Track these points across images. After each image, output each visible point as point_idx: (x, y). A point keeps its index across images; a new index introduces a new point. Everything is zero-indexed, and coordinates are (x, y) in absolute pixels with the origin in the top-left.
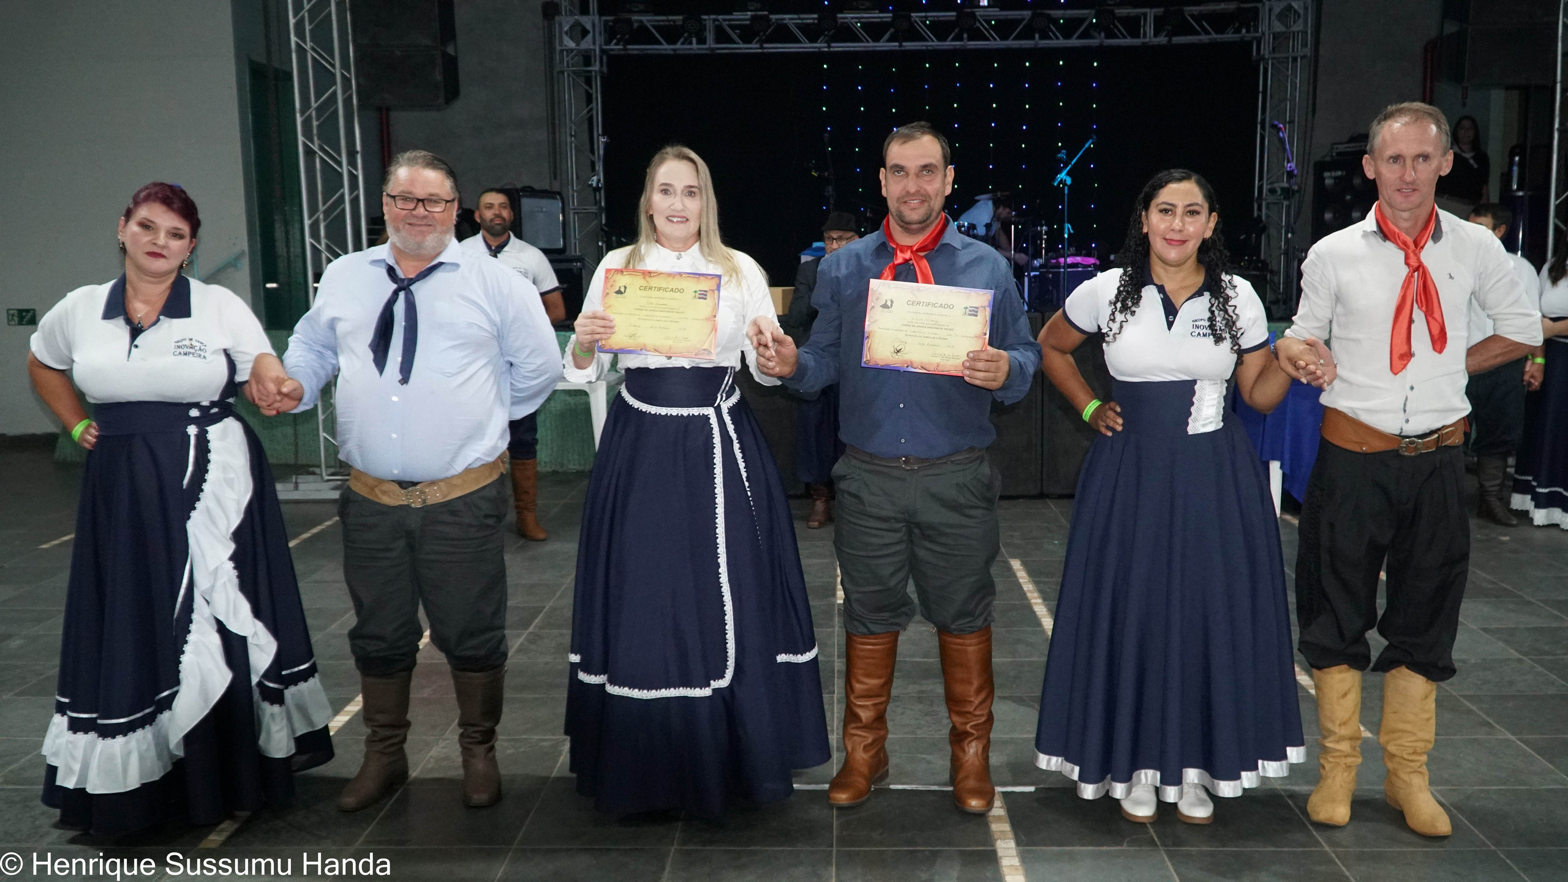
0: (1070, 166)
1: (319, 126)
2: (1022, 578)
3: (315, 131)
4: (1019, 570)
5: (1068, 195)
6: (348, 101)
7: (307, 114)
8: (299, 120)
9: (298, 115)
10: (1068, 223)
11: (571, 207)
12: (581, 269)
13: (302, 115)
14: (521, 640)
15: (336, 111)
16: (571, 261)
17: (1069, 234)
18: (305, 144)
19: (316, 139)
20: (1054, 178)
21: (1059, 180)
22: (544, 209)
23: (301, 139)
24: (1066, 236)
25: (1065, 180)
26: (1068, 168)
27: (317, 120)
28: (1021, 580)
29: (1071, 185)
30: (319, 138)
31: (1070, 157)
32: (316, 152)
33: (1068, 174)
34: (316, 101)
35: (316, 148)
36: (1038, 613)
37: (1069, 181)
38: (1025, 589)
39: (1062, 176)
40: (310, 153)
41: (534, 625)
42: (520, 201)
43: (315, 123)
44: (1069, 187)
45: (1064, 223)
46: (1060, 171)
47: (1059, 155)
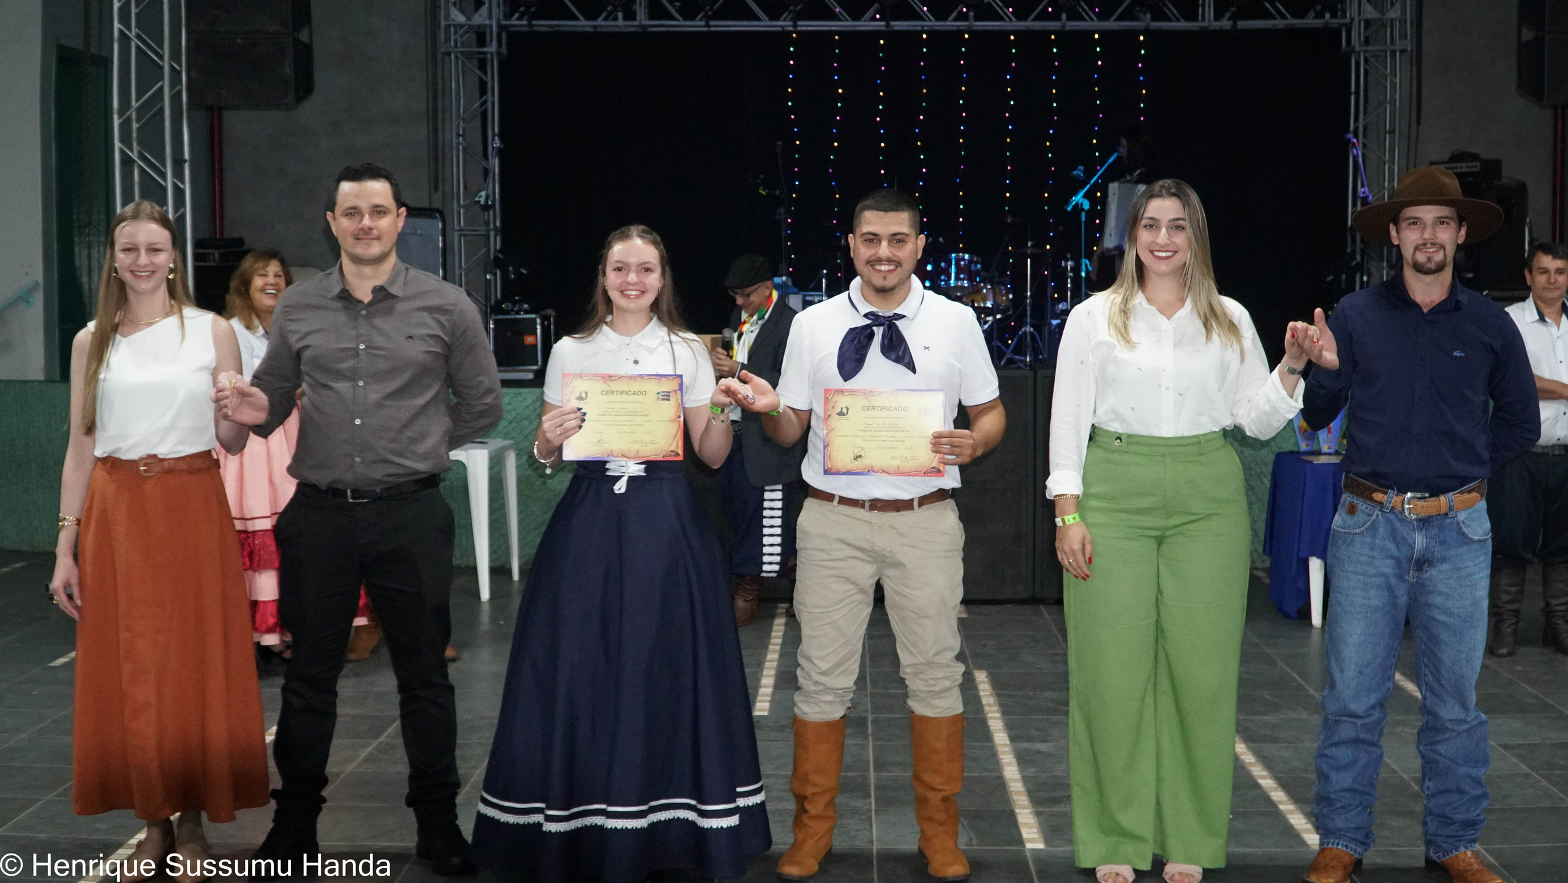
0: (1088, 186)
1: (139, 129)
2: (983, 690)
3: (134, 135)
4: (982, 682)
5: (1086, 223)
6: (176, 98)
7: (125, 116)
8: (116, 122)
9: (116, 117)
10: (1086, 258)
13: (120, 116)
14: (370, 749)
15: (162, 110)
17: (1087, 273)
18: (122, 151)
19: (135, 144)
20: (1067, 201)
21: (1074, 203)
23: (117, 145)
24: (1083, 274)
25: (1082, 204)
26: (1086, 189)
27: (138, 122)
28: (981, 693)
29: (1089, 210)
30: (139, 144)
31: (1089, 174)
32: (134, 161)
33: (1085, 196)
34: (137, 100)
35: (134, 156)
36: (991, 728)
37: (1086, 205)
38: (984, 702)
39: (1079, 198)
40: (127, 162)
41: (386, 734)
43: (135, 125)
44: (1087, 212)
45: (1081, 258)
46: (1075, 193)
47: (1075, 173)
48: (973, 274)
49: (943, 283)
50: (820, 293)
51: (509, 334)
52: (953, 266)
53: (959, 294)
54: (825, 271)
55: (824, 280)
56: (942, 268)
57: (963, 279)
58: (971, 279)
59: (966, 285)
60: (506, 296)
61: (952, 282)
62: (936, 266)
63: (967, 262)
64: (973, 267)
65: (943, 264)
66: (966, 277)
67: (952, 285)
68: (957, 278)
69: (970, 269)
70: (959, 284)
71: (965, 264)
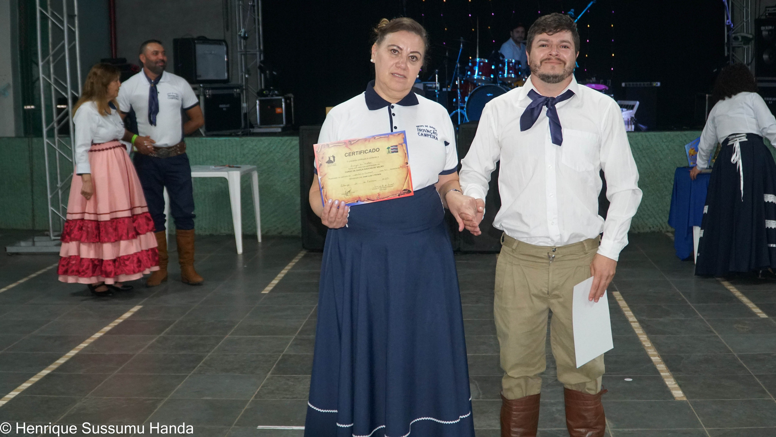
3: (49, 2)
11: (239, 50)
12: (240, 94)
16: (233, 88)
22: (213, 52)
23: (38, 8)
30: (51, 7)
35: (49, 15)
42: (195, 46)
48: (517, 71)
49: (500, 76)
50: (435, 82)
51: (269, 107)
52: (506, 67)
53: (509, 82)
54: (437, 70)
55: (437, 75)
56: (500, 68)
57: (512, 73)
58: (516, 73)
59: (513, 77)
60: (267, 87)
61: (506, 75)
62: (496, 66)
63: (513, 64)
64: (517, 67)
65: (500, 65)
66: (513, 72)
67: (506, 77)
68: (508, 73)
69: (515, 67)
70: (510, 76)
71: (512, 65)
